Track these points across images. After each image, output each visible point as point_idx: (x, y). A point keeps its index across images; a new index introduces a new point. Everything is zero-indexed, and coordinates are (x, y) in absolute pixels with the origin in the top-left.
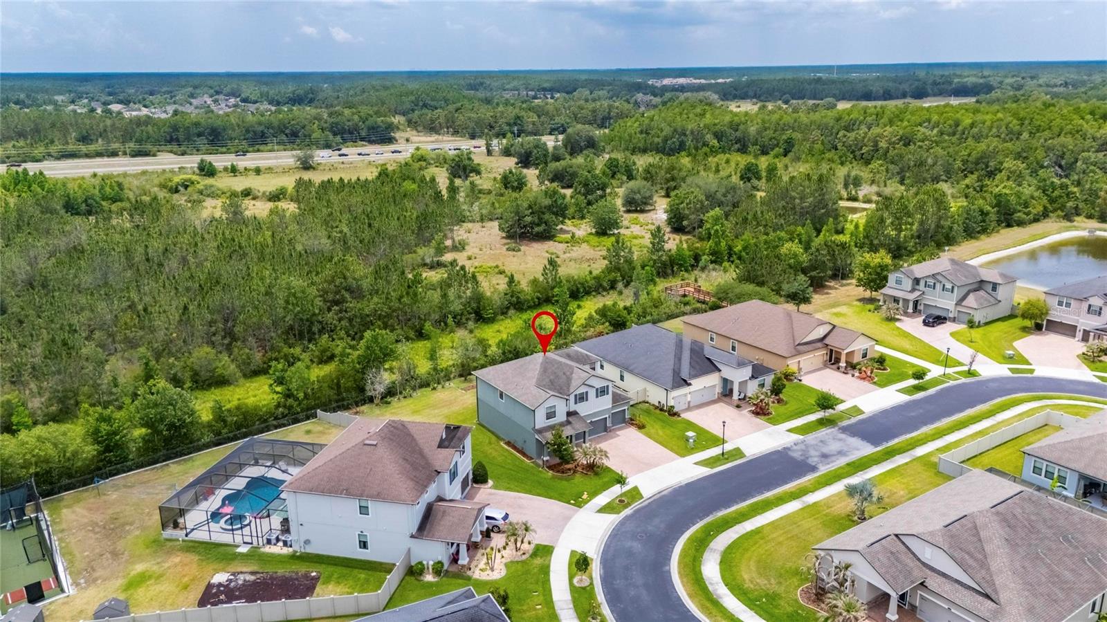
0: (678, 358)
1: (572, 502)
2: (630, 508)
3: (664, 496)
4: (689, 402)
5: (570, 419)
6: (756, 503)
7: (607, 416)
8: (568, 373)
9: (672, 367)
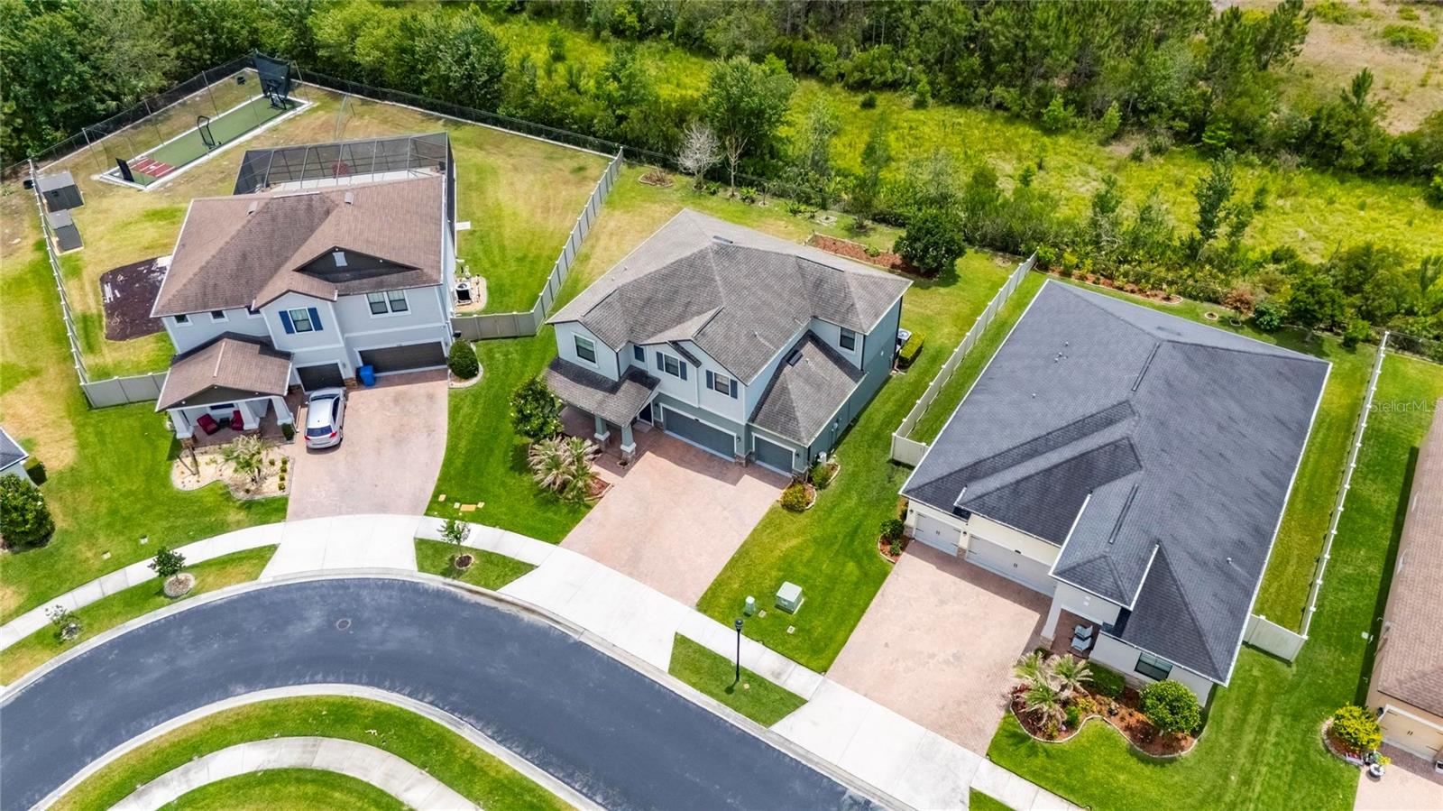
0: (1033, 449)
1: (442, 498)
2: (449, 580)
3: (514, 620)
4: (961, 551)
5: (627, 385)
6: (533, 789)
7: (735, 435)
8: (694, 308)
9: (985, 455)
